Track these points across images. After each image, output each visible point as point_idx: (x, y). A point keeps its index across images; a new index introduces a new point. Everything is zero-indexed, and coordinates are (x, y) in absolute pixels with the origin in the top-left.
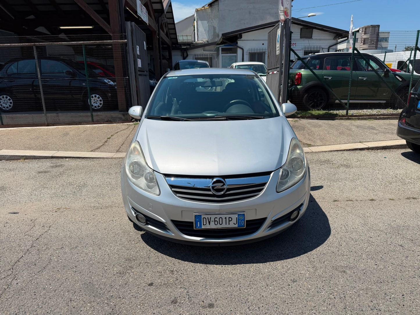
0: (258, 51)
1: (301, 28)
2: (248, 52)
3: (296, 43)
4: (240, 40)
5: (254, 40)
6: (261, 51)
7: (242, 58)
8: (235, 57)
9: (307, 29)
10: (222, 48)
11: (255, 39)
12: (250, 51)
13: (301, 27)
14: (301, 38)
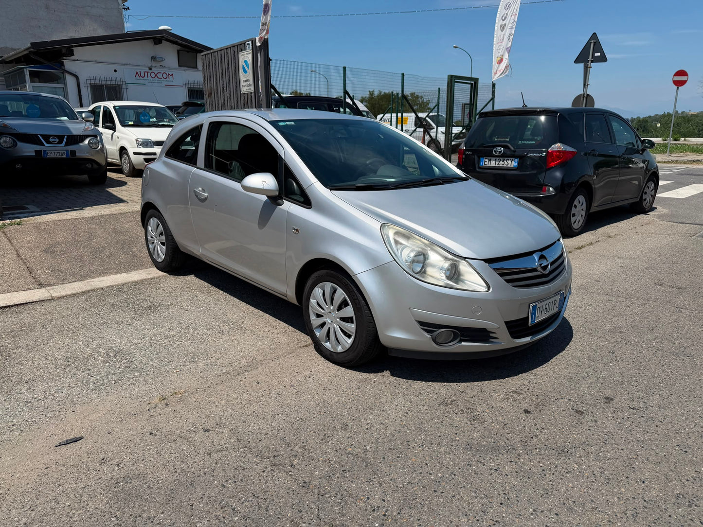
0: (109, 83)
1: (178, 49)
2: (89, 82)
3: (172, 75)
4: (68, 58)
5: (96, 62)
6: (114, 83)
7: (77, 93)
8: (62, 90)
9: (188, 52)
10: (29, 71)
11: (98, 60)
12: (93, 82)
13: (179, 47)
14: (179, 66)
